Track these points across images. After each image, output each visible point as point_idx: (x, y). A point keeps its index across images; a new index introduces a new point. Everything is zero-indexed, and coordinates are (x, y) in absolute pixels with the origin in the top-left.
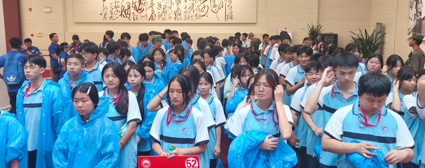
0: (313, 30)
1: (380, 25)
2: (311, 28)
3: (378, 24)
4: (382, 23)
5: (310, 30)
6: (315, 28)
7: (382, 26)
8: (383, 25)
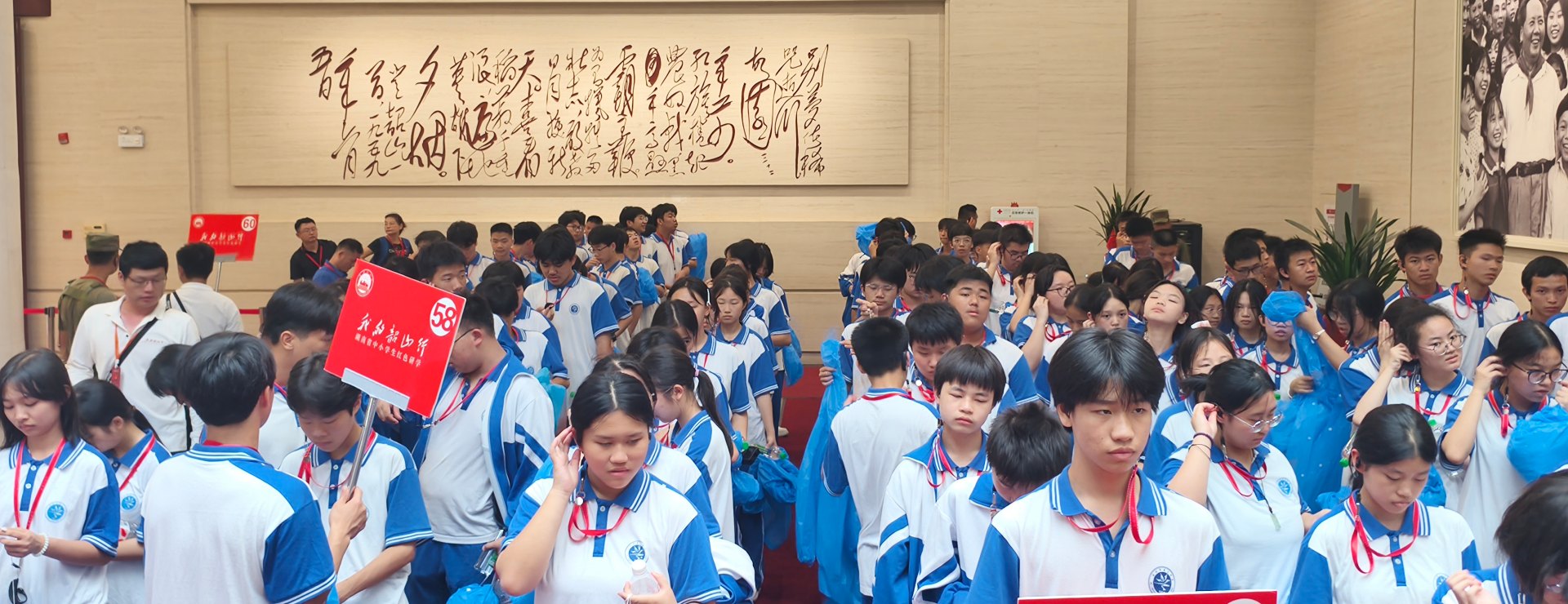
0: (1119, 208)
1: (1351, 191)
2: (1112, 202)
3: (1343, 188)
4: (1358, 185)
5: (1106, 209)
6: (1123, 203)
7: (1360, 196)
8: (1360, 191)
